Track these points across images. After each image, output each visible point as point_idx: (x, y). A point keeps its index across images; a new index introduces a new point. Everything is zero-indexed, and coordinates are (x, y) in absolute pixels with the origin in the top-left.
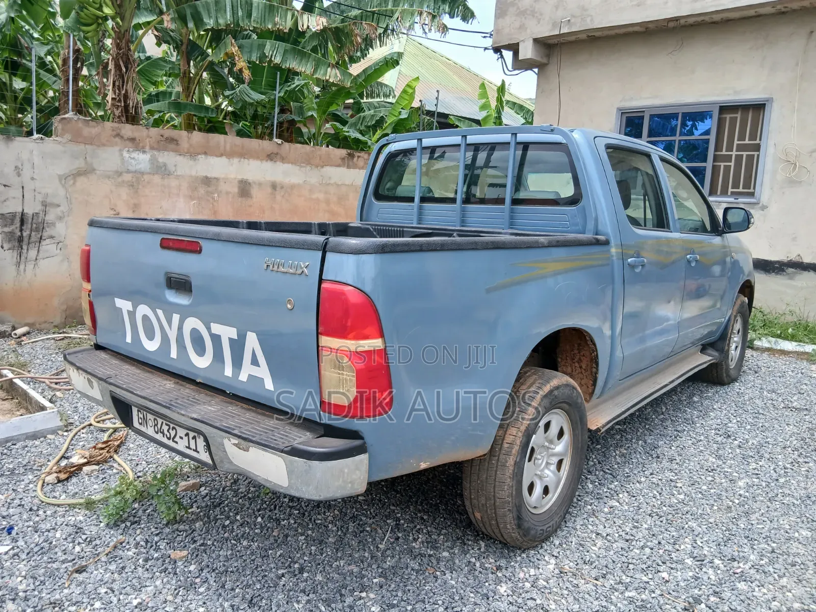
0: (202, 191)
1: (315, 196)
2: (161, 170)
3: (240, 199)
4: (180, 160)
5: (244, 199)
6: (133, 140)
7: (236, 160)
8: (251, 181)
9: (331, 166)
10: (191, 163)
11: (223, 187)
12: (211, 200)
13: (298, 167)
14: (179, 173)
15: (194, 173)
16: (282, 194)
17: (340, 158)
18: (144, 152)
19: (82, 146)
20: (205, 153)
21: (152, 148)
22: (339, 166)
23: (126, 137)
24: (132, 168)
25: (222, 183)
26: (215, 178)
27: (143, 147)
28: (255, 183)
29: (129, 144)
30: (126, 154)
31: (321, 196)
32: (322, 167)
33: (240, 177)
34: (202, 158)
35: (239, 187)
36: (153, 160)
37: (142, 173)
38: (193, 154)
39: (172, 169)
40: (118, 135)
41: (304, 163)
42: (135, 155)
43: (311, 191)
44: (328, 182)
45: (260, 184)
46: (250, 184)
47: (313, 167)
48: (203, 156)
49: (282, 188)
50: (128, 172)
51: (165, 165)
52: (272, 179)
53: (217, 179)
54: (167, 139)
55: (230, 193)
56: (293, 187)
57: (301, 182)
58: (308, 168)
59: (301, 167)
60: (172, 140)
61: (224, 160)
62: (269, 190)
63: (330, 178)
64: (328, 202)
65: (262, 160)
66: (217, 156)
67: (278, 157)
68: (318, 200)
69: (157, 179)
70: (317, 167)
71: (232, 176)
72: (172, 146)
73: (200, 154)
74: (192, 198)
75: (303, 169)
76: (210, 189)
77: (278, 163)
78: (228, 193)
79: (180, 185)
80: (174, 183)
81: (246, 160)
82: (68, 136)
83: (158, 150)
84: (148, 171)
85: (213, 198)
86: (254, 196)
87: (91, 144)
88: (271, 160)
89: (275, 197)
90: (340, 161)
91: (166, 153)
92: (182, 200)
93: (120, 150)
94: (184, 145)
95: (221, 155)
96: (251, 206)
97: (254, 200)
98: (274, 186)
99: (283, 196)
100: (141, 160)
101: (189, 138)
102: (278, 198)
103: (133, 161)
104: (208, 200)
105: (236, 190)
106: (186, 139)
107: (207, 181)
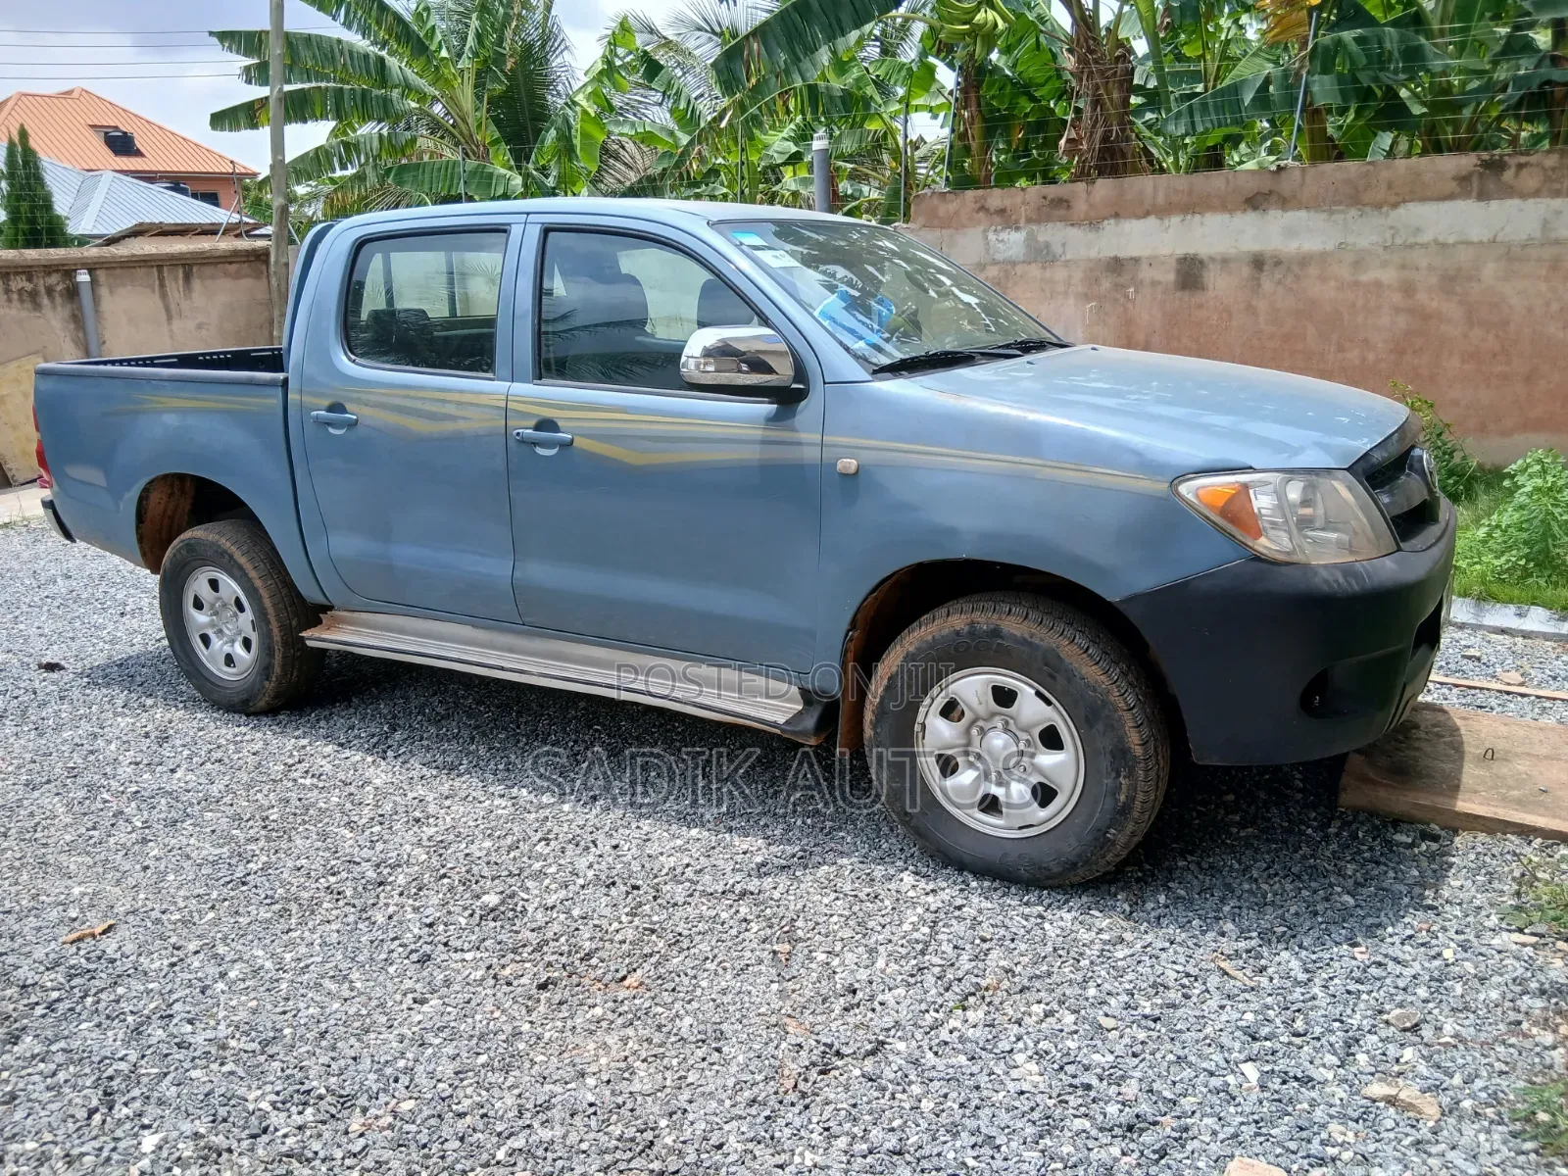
0: (1106, 284)
1: (1364, 278)
2: (1042, 255)
3: (1179, 294)
4: (1074, 234)
5: (1187, 293)
6: (1002, 212)
7: (1175, 220)
8: (1205, 258)
9: (1424, 199)
10: (1091, 236)
11: (1146, 274)
12: (1122, 300)
13: (1324, 216)
14: (1069, 257)
15: (1093, 254)
16: (1277, 276)
17: (1454, 178)
18: (1017, 229)
19: (937, 233)
20: (1117, 215)
21: (1029, 220)
22: (1450, 197)
23: (992, 210)
24: (999, 257)
25: (1144, 266)
26: (1132, 259)
27: (1017, 222)
28: (1212, 259)
29: (997, 219)
30: (992, 237)
31: (1389, 276)
32: (1395, 206)
33: (1180, 251)
34: (1109, 225)
35: (1178, 272)
36: (1031, 238)
37: (1014, 264)
38: (1093, 222)
39: (1057, 249)
40: (982, 208)
41: (1340, 203)
42: (1004, 235)
43: (1358, 264)
44: (1411, 240)
45: (1225, 261)
46: (1201, 262)
47: (1368, 209)
48: (1112, 221)
49: (1278, 263)
50: (995, 262)
51: (1047, 246)
52: (1255, 247)
53: (1136, 260)
54: (1053, 200)
55: (1160, 283)
56: (1305, 260)
57: (1330, 246)
58: (1353, 212)
59: (1332, 213)
60: (1062, 203)
61: (1152, 220)
62: (1246, 271)
63: (1418, 230)
64: (1408, 289)
65: (1231, 212)
66: (1138, 217)
67: (1274, 198)
68: (1378, 284)
69: (1034, 271)
70: (1378, 206)
71: (1165, 251)
72: (1062, 212)
73: (1106, 218)
74: (1087, 297)
75: (1338, 217)
76: (1121, 280)
77: (1272, 212)
78: (1154, 284)
79: (1070, 277)
80: (1059, 274)
81: (1197, 217)
82: (921, 220)
83: (1038, 221)
84: (1022, 258)
85: (1126, 296)
86: (1211, 287)
87: (949, 227)
88: (1255, 208)
89: (1259, 285)
90: (1453, 186)
91: (1050, 225)
92: (1071, 301)
93: (985, 231)
94: (1080, 207)
95: (1147, 214)
96: (1200, 306)
97: (1211, 294)
98: (1258, 262)
99: (1279, 282)
100: (1012, 242)
101: (1088, 193)
102: (1267, 285)
103: (1000, 245)
104: (1116, 300)
105: (1171, 277)
106: (1084, 196)
107: (1116, 265)
